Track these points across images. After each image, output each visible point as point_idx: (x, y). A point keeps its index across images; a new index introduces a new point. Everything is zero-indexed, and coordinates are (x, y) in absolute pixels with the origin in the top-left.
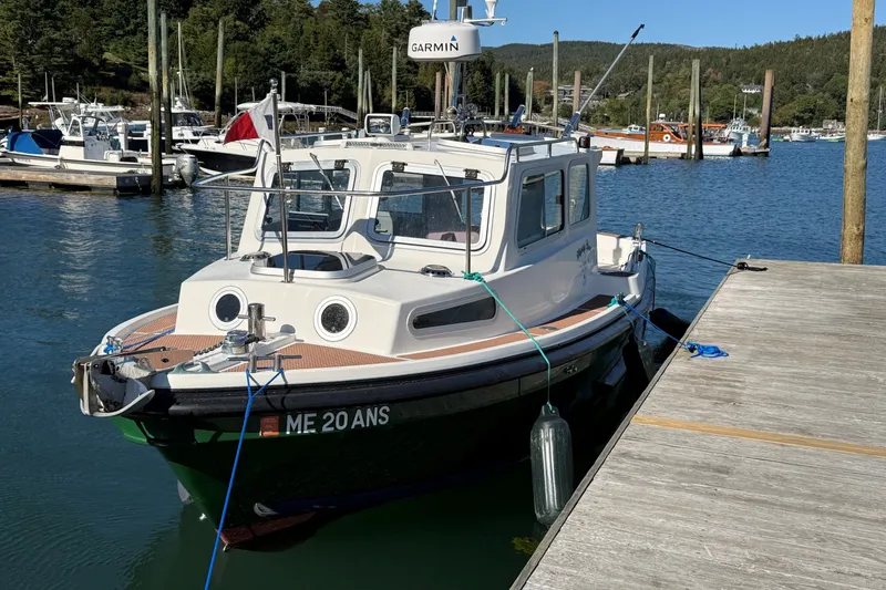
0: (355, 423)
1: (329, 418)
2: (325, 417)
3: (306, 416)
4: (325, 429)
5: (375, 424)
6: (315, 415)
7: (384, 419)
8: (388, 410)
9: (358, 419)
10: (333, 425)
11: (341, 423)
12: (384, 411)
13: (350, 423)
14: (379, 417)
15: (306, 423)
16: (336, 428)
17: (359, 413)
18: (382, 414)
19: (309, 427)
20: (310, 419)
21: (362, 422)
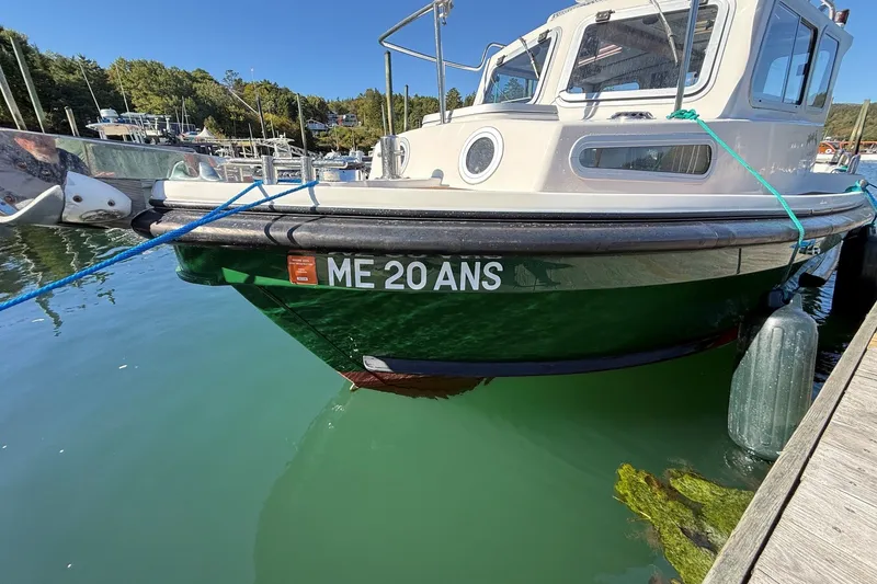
0: (440, 282)
1: (394, 270)
2: (388, 268)
3: (358, 262)
4: (389, 285)
5: (475, 287)
6: (371, 262)
7: (492, 282)
8: (500, 268)
9: (446, 278)
10: (403, 280)
11: (417, 281)
12: (493, 270)
13: (432, 280)
14: (483, 277)
15: (359, 273)
16: (406, 286)
17: (446, 267)
18: (487, 273)
19: (364, 279)
20: (363, 267)
21: (452, 282)
